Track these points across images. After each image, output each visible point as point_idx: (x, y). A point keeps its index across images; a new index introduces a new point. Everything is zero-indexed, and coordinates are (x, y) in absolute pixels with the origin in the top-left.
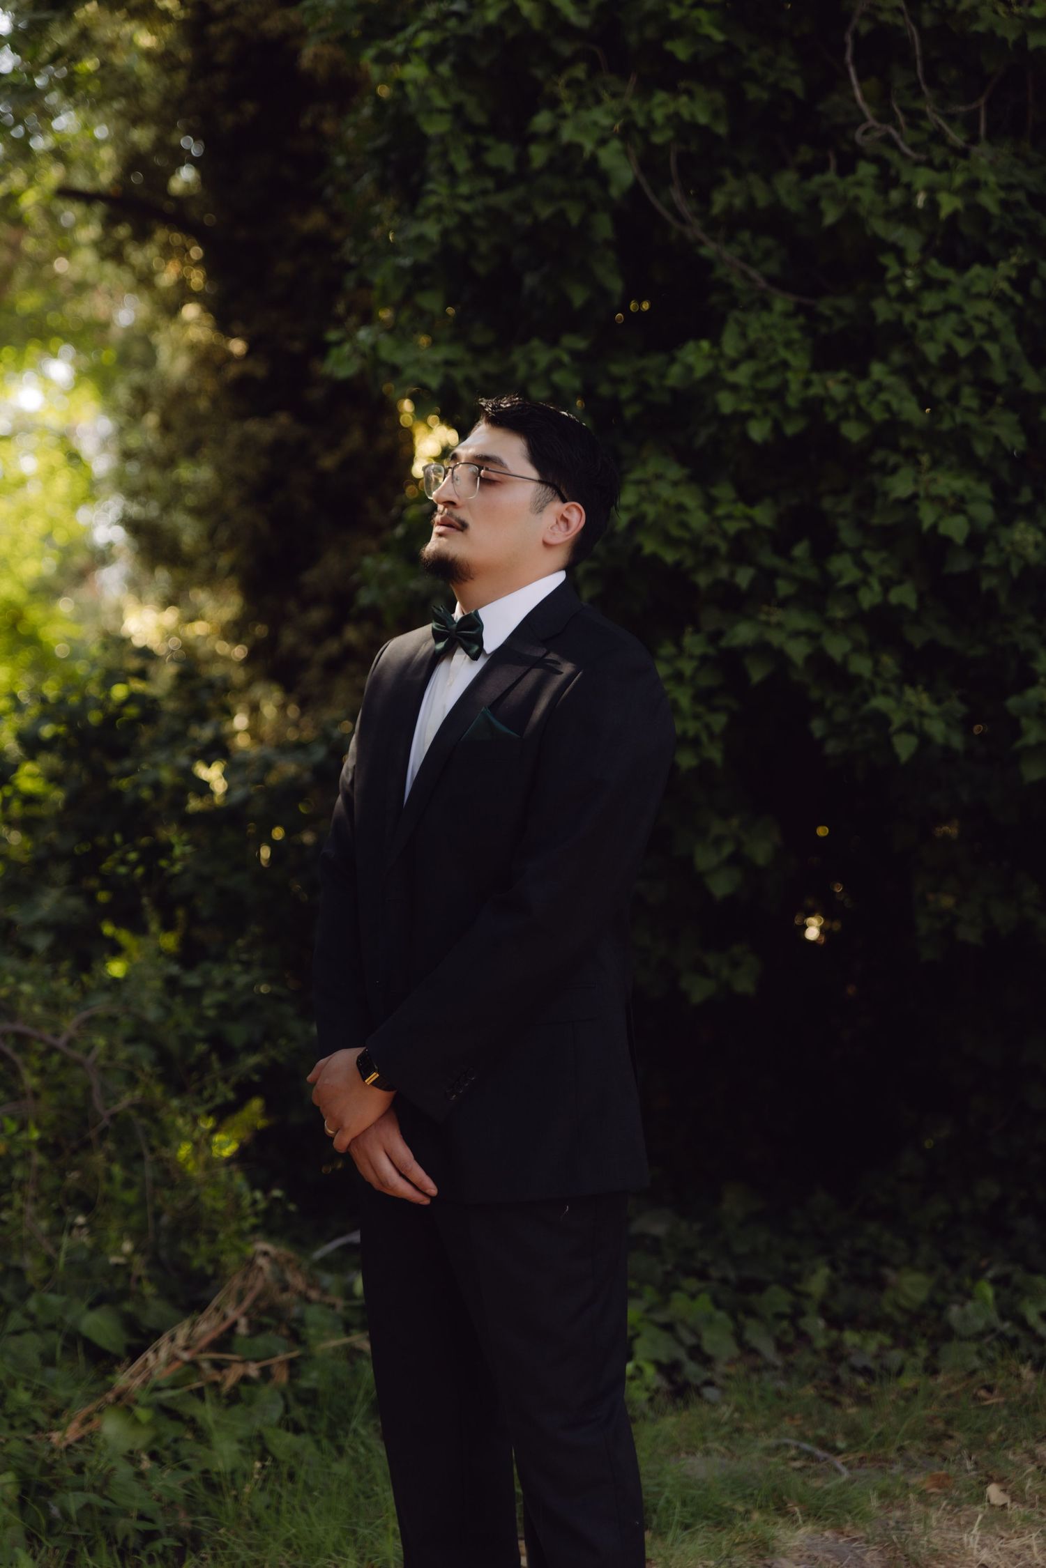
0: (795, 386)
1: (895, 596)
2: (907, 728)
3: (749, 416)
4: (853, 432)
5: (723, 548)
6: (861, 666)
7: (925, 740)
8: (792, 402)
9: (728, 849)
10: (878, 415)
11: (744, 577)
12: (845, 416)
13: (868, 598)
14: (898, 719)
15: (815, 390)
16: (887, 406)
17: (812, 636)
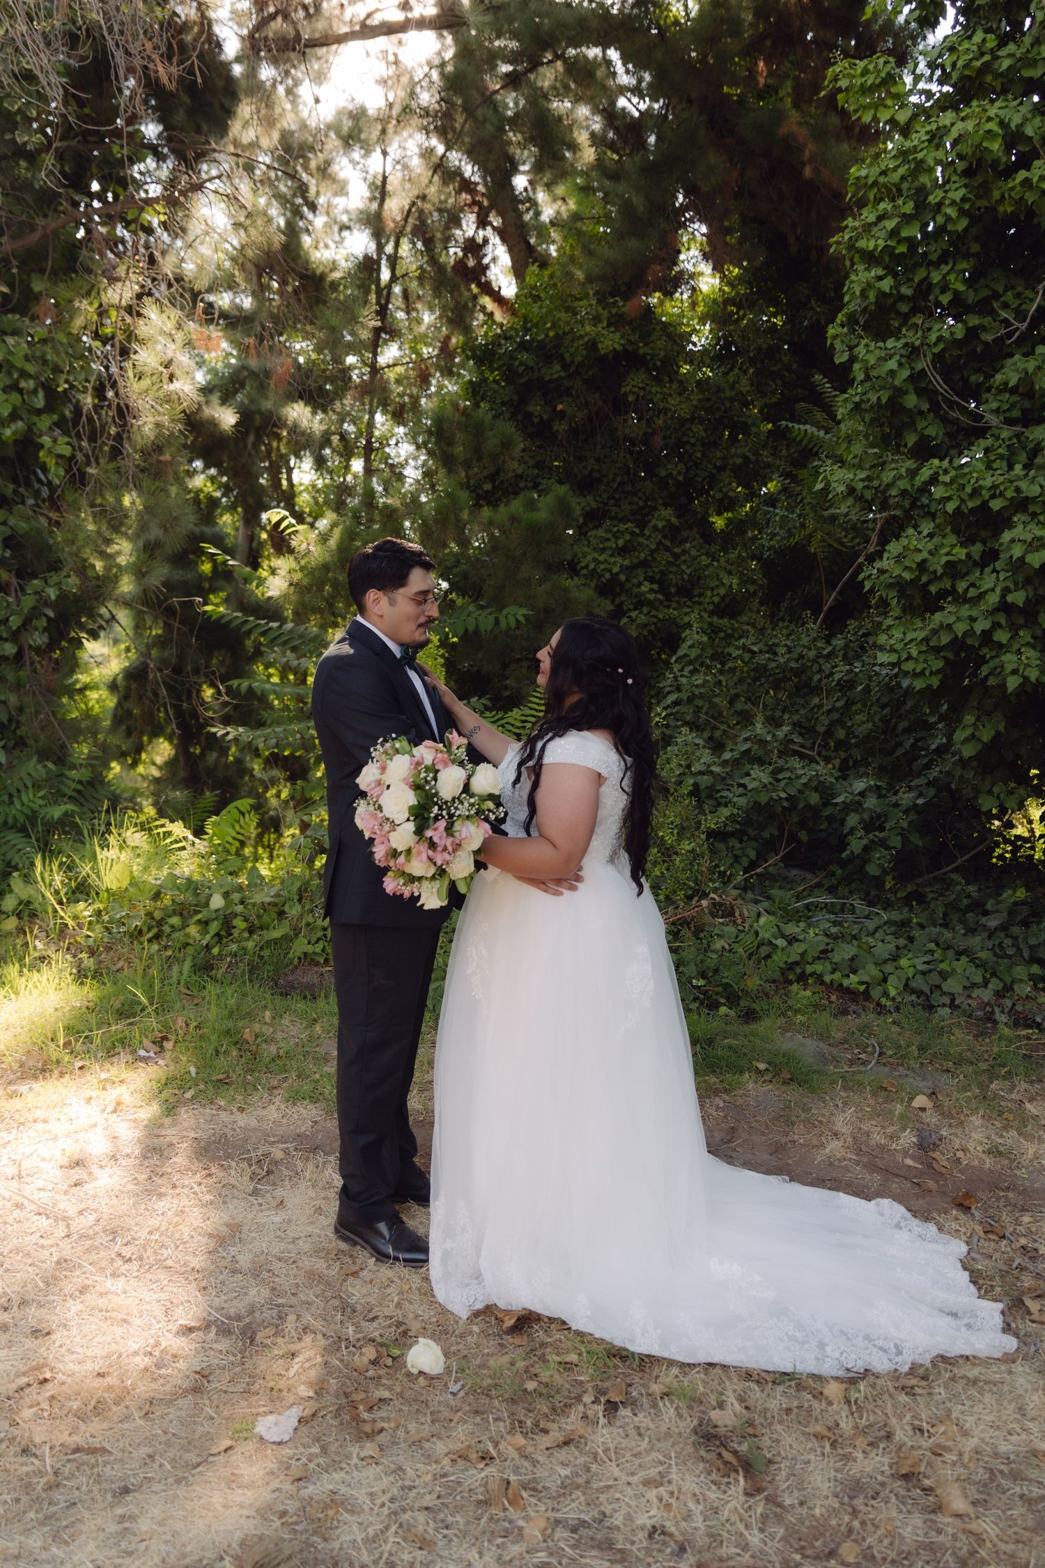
0: (972, 481)
1: (1009, 598)
2: (1015, 672)
3: (949, 499)
4: (996, 505)
5: (940, 571)
6: (1001, 636)
7: (1026, 678)
8: (968, 489)
9: (968, 732)
10: (1010, 493)
11: (961, 586)
12: (993, 497)
13: (993, 598)
14: (1009, 668)
15: (981, 482)
16: (1018, 490)
17: (973, 619)
